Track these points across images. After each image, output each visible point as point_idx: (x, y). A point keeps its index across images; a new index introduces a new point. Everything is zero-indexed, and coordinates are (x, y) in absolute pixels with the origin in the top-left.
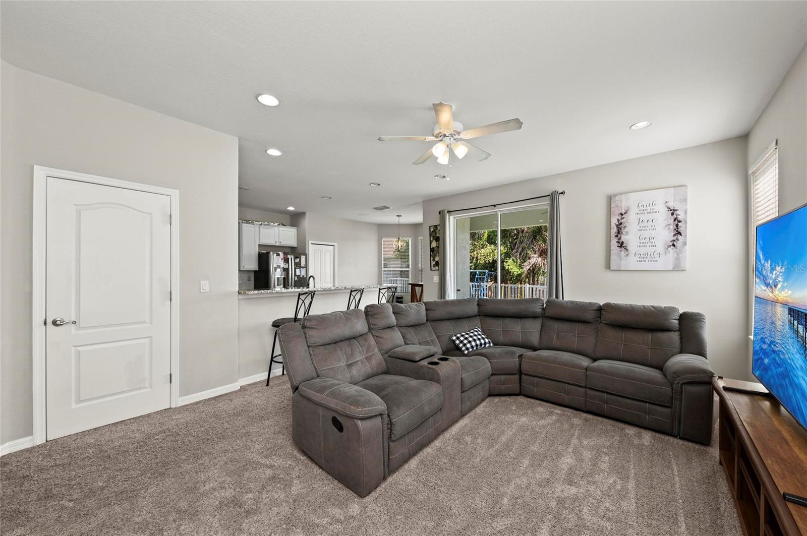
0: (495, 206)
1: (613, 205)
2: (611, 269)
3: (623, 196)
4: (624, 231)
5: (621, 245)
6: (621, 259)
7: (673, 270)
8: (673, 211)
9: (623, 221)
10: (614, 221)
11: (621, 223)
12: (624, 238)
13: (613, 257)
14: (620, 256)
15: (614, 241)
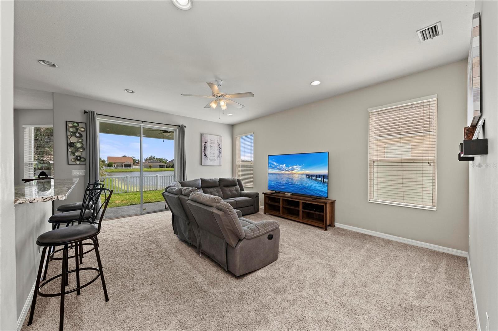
0: (143, 122)
1: (203, 138)
2: (202, 165)
3: (206, 135)
4: (206, 149)
5: (205, 155)
6: (205, 161)
7: (219, 166)
8: (219, 144)
9: (206, 145)
10: (203, 145)
11: (205, 146)
12: (206, 152)
13: (203, 160)
14: (205, 159)
15: (203, 153)
